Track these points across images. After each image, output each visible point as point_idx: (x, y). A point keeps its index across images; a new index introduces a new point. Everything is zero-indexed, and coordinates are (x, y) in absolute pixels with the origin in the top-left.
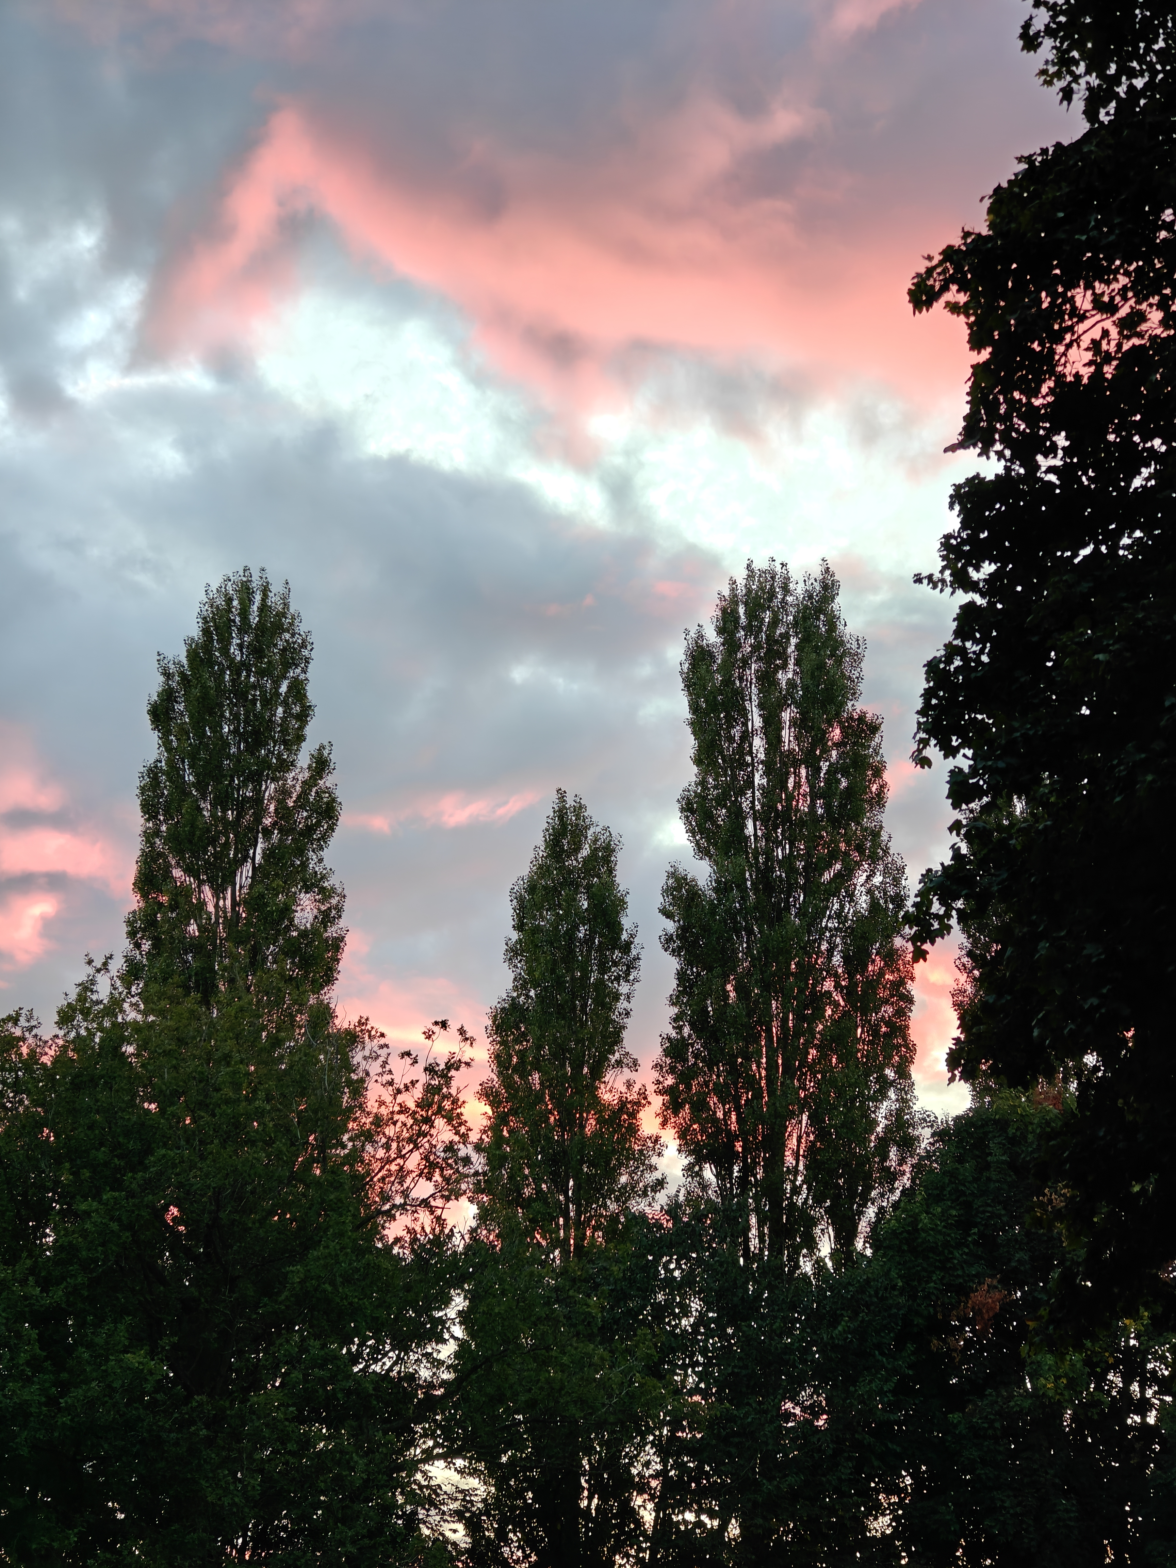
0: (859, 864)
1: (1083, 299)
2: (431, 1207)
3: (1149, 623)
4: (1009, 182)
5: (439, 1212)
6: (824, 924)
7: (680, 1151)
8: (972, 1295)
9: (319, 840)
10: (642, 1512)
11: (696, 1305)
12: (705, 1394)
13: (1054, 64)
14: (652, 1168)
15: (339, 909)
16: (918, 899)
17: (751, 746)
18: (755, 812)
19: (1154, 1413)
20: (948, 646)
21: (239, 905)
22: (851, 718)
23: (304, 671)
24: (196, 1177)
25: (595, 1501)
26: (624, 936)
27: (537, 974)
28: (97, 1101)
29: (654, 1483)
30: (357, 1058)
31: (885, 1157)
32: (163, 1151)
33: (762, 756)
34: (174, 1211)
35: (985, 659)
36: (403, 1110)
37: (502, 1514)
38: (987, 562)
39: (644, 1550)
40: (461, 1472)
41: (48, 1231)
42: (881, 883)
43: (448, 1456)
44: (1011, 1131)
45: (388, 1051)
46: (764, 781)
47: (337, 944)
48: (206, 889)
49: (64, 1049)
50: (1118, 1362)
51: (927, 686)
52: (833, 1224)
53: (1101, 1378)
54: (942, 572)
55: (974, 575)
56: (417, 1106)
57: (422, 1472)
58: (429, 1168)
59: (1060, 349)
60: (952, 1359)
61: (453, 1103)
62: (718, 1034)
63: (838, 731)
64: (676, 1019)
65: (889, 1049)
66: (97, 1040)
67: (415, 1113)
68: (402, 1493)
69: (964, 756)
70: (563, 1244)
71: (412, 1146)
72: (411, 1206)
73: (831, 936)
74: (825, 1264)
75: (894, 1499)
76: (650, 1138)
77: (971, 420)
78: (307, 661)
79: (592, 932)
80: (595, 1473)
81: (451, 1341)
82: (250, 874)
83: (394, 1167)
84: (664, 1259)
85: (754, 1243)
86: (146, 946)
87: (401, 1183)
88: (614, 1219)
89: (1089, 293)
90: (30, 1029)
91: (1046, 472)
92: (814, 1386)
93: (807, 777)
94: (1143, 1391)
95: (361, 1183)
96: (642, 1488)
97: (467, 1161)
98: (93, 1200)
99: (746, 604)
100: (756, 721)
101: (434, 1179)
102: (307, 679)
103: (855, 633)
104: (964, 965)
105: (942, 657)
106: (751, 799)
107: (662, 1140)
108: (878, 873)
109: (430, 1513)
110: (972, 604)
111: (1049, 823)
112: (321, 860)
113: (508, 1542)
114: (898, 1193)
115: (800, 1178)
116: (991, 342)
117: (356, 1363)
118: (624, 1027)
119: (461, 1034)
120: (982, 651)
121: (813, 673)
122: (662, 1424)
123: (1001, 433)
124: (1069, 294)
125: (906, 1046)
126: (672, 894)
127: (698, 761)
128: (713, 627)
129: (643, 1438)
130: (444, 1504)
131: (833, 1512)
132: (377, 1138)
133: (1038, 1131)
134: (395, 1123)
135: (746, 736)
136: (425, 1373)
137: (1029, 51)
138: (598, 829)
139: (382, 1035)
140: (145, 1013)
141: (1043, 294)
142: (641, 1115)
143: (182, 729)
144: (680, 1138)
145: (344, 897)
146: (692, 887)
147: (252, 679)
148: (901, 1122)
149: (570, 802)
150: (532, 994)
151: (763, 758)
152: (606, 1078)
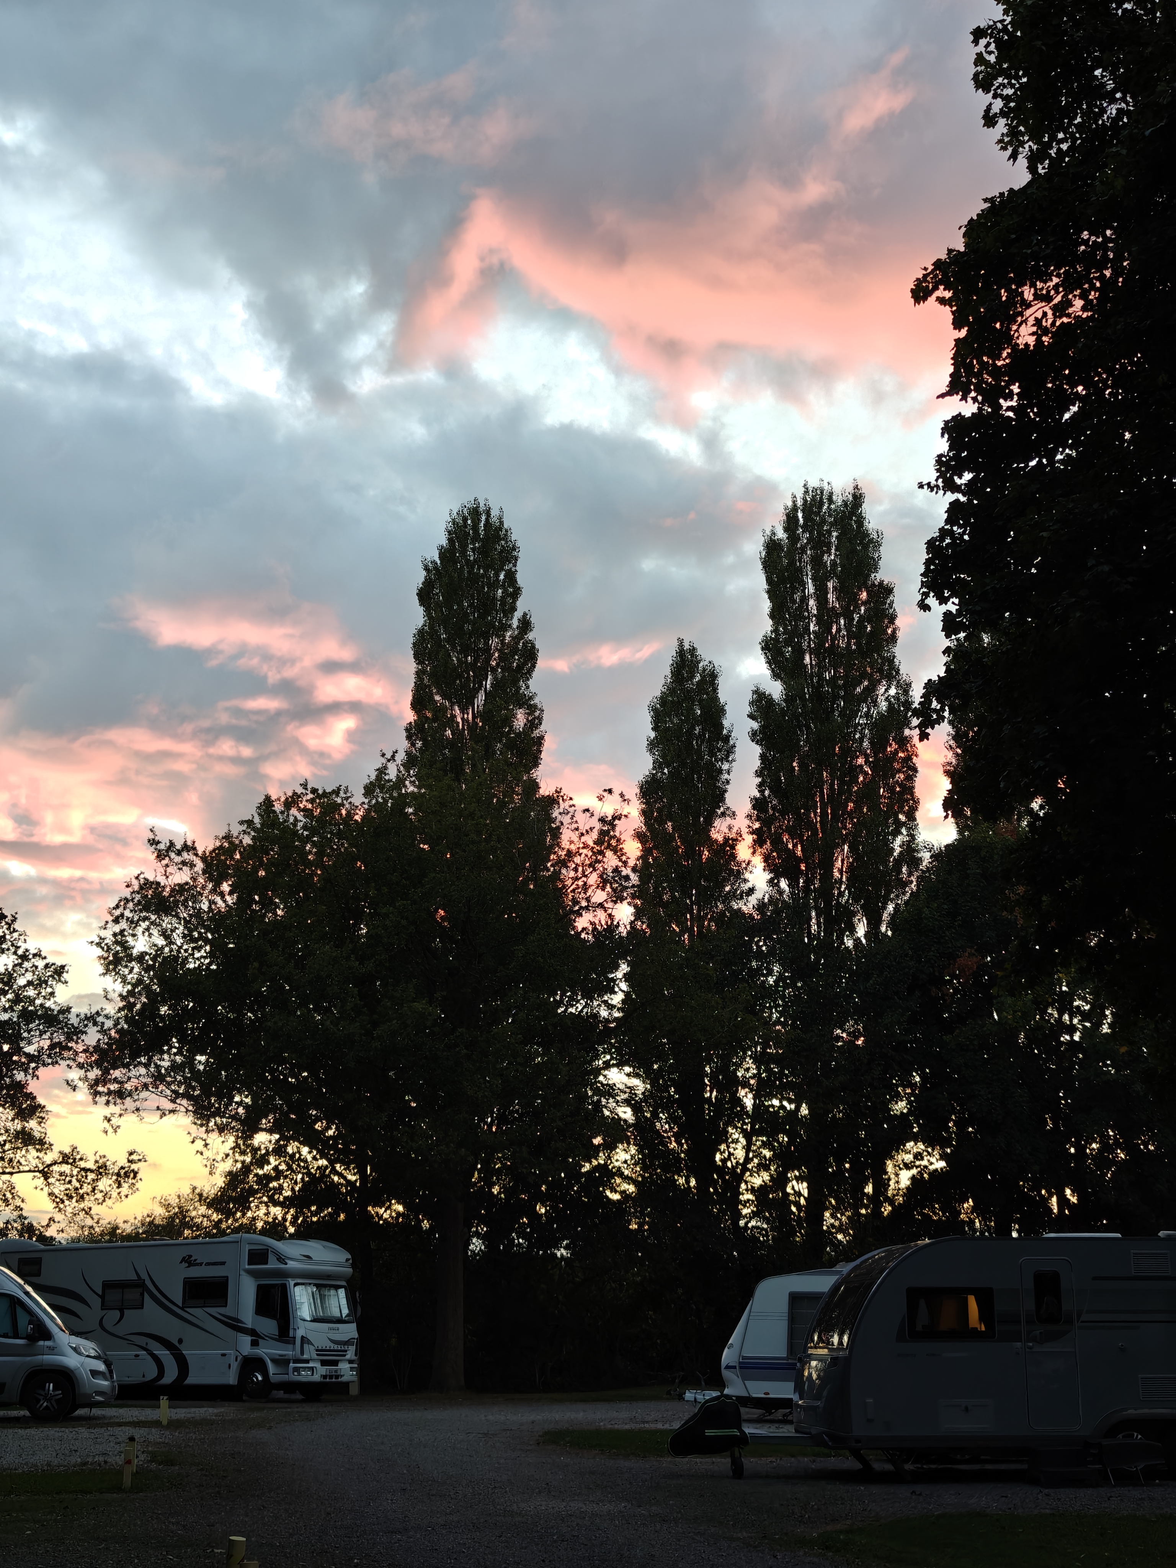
0: (879, 682)
1: (1028, 293)
2: (605, 908)
3: (1077, 511)
4: (978, 215)
5: (610, 911)
6: (857, 721)
7: (764, 870)
8: (958, 960)
9: (526, 674)
10: (745, 1100)
11: (776, 968)
12: (784, 1025)
13: (1007, 135)
14: (745, 881)
15: (540, 719)
16: (923, 700)
17: (807, 605)
18: (811, 649)
19: (1078, 1034)
20: (941, 530)
21: (477, 718)
22: (873, 585)
23: (515, 566)
24: (454, 891)
25: (715, 1093)
26: (725, 732)
27: (668, 758)
28: (390, 843)
29: (752, 1082)
30: (555, 814)
31: (900, 872)
32: (433, 875)
34: (442, 912)
35: (966, 537)
36: (586, 846)
37: (655, 1101)
38: (967, 472)
39: (747, 1124)
40: (628, 1075)
41: (362, 926)
42: (896, 693)
43: (620, 1065)
44: (983, 853)
45: (575, 809)
46: (817, 628)
47: (540, 740)
48: (456, 708)
49: (368, 811)
50: (1054, 1001)
51: (927, 557)
52: (866, 916)
53: (1044, 1012)
54: (937, 480)
55: (958, 481)
56: (594, 844)
57: (604, 1075)
58: (604, 882)
59: (1015, 327)
60: (945, 1001)
61: (617, 842)
62: (789, 794)
63: (865, 594)
64: (760, 785)
65: (902, 801)
66: (389, 805)
67: (593, 848)
68: (591, 1089)
69: (953, 603)
70: (690, 931)
71: (591, 869)
72: (592, 907)
73: (862, 729)
74: (861, 941)
75: (908, 1091)
76: (744, 862)
77: (955, 377)
78: (516, 558)
79: (704, 730)
80: (713, 1076)
81: (620, 992)
82: (484, 698)
83: (580, 883)
84: (756, 940)
85: (814, 928)
86: (419, 744)
87: (585, 893)
88: (722, 913)
89: (1032, 290)
90: (347, 798)
91: (1006, 410)
92: (855, 1020)
93: (845, 625)
94: (1071, 1020)
95: (561, 892)
96: (745, 1084)
97: (627, 878)
98: (390, 906)
99: (803, 511)
100: (811, 588)
101: (606, 890)
102: (516, 571)
103: (876, 527)
104: (950, 746)
105: (937, 537)
106: (808, 640)
107: (752, 863)
108: (893, 687)
109: (609, 1101)
110: (957, 501)
111: (1009, 647)
112: (528, 687)
113: (659, 1119)
114: (908, 895)
115: (843, 887)
116: (968, 323)
117: (559, 1007)
118: (726, 791)
119: (621, 797)
120: (964, 533)
121: (848, 555)
122: (756, 1044)
123: (975, 385)
124: (1020, 290)
125: (913, 799)
126: (756, 705)
127: (772, 616)
128: (781, 528)
129: (745, 1053)
130: (618, 1095)
131: (868, 1099)
132: (569, 865)
133: (1001, 853)
134: (580, 855)
135: (804, 599)
136: (604, 1013)
137: (988, 127)
138: (706, 663)
139: (571, 799)
140: (419, 787)
141: (1003, 291)
142: (738, 847)
143: (438, 605)
144: (765, 861)
145: (543, 711)
146: (769, 700)
147: (482, 571)
148: (910, 849)
149: (687, 647)
150: (666, 771)
151: (815, 612)
152: (715, 825)
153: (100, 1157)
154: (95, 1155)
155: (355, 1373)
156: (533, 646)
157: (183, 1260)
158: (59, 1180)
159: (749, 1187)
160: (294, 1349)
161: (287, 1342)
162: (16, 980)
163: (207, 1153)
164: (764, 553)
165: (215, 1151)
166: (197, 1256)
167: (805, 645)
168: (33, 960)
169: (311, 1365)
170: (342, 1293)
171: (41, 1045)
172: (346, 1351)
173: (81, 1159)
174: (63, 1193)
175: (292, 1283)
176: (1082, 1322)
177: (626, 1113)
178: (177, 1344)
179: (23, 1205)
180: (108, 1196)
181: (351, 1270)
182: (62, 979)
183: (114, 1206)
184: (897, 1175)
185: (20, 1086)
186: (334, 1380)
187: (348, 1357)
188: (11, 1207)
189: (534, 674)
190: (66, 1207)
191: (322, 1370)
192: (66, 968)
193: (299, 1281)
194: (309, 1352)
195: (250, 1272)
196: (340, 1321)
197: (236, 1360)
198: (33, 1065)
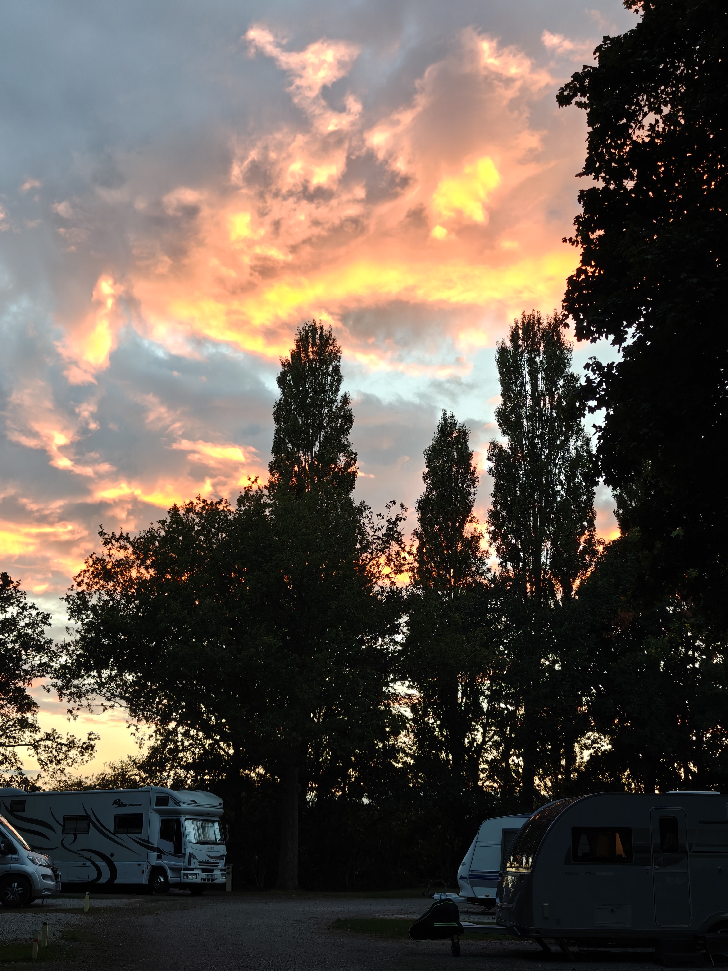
0: (571, 437)
2: (390, 577)
5: (393, 580)
6: (557, 462)
7: (497, 557)
8: (620, 614)
9: (346, 431)
10: (483, 704)
14: (485, 564)
15: (355, 460)
17: (525, 388)
18: (527, 415)
19: (698, 663)
20: (578, 270)
21: (314, 459)
22: (567, 375)
23: (339, 362)
25: (464, 700)
26: (472, 469)
27: (436, 484)
29: (487, 692)
30: (362, 518)
31: (584, 559)
33: (530, 392)
35: (597, 275)
36: (378, 538)
37: (425, 704)
38: (598, 230)
39: (484, 719)
40: (408, 687)
42: (581, 445)
43: (402, 680)
45: (372, 514)
46: (531, 403)
47: (354, 474)
48: (301, 452)
49: (240, 515)
50: (683, 642)
51: (567, 289)
52: (562, 587)
53: (677, 649)
55: (592, 236)
56: (383, 536)
57: (392, 687)
58: (389, 562)
61: (398, 535)
62: (513, 508)
63: (562, 381)
64: (494, 503)
65: (585, 513)
66: (253, 510)
67: (383, 539)
70: (449, 595)
71: (382, 553)
72: (382, 577)
73: (560, 467)
74: (559, 603)
75: (588, 699)
76: (484, 551)
77: (589, 162)
78: (340, 358)
79: (459, 467)
81: (402, 633)
82: (318, 446)
83: (375, 562)
85: (528, 594)
86: (277, 475)
87: (378, 568)
88: (470, 584)
90: (226, 507)
92: (554, 652)
93: (549, 401)
94: (694, 654)
95: (362, 567)
96: (483, 694)
97: (405, 558)
99: (522, 329)
100: (527, 377)
101: (391, 566)
102: (340, 365)
105: (575, 275)
106: (525, 410)
107: (490, 552)
108: (580, 440)
109: (395, 704)
112: (347, 439)
114: (589, 573)
115: (548, 568)
116: (598, 122)
118: (473, 506)
119: (401, 506)
120: (595, 271)
121: (551, 357)
125: (592, 512)
126: (492, 451)
127: (503, 395)
128: (509, 340)
129: (483, 674)
130: (401, 700)
132: (367, 550)
134: (375, 543)
135: (523, 384)
136: (391, 647)
138: (460, 425)
139: (370, 508)
142: (480, 542)
143: (290, 387)
144: (497, 551)
145: (357, 455)
146: (501, 450)
147: (318, 366)
148: (591, 543)
149: (448, 415)
150: (434, 493)
151: (530, 393)
152: (466, 528)
153: (71, 736)
154: (67, 735)
155: (224, 877)
156: (351, 414)
157: (115, 802)
158: (44, 751)
159: (485, 760)
160: (184, 862)
161: (180, 857)
162: (18, 623)
163: (137, 735)
164: (497, 356)
165: (142, 733)
166: (124, 800)
167: (523, 412)
168: (29, 610)
169: (195, 872)
170: (216, 825)
171: (33, 664)
172: (219, 863)
173: (58, 737)
174: (46, 759)
175: (184, 818)
176: (693, 852)
177: (408, 713)
178: (110, 858)
179: (22, 767)
180: (75, 761)
181: (222, 810)
182: (48, 622)
183: (78, 768)
184: (581, 753)
185: (21, 691)
186: (210, 882)
187: (220, 867)
188: (14, 768)
189: (351, 431)
190: (48, 768)
191: (203, 875)
192: (50, 616)
193: (188, 817)
194: (194, 864)
195: (157, 811)
196: (215, 843)
197: (147, 868)
198: (28, 677)
